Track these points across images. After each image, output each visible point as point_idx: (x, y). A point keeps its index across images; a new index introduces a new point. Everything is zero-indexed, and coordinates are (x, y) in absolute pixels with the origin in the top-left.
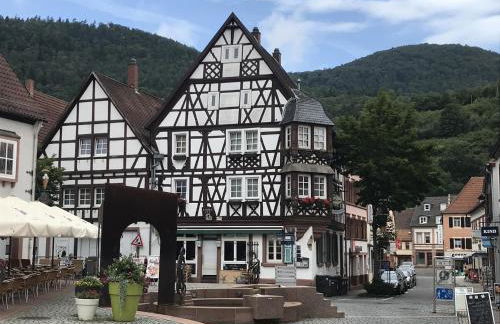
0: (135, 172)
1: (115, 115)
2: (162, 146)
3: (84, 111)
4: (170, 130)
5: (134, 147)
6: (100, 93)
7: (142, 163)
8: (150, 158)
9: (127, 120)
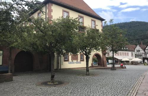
0: (143, 54)
1: (140, 48)
2: (146, 51)
3: (137, 48)
4: (147, 49)
5: (143, 51)
6: (139, 46)
7: (144, 53)
8: (145, 52)
9: (142, 48)
